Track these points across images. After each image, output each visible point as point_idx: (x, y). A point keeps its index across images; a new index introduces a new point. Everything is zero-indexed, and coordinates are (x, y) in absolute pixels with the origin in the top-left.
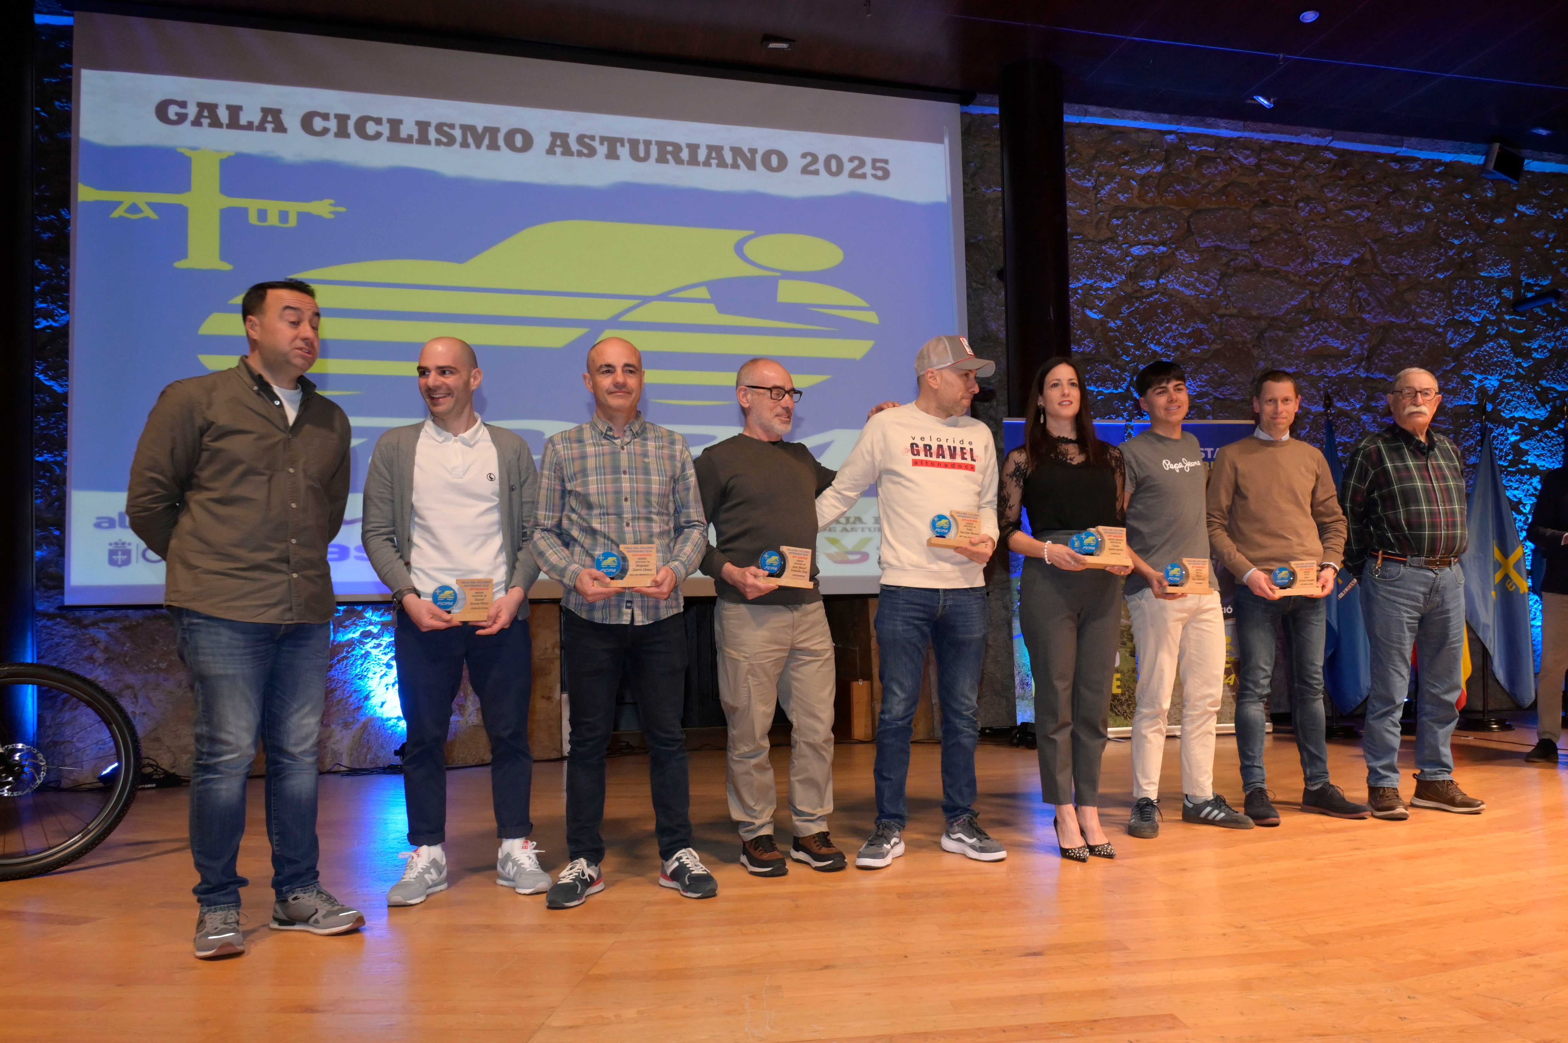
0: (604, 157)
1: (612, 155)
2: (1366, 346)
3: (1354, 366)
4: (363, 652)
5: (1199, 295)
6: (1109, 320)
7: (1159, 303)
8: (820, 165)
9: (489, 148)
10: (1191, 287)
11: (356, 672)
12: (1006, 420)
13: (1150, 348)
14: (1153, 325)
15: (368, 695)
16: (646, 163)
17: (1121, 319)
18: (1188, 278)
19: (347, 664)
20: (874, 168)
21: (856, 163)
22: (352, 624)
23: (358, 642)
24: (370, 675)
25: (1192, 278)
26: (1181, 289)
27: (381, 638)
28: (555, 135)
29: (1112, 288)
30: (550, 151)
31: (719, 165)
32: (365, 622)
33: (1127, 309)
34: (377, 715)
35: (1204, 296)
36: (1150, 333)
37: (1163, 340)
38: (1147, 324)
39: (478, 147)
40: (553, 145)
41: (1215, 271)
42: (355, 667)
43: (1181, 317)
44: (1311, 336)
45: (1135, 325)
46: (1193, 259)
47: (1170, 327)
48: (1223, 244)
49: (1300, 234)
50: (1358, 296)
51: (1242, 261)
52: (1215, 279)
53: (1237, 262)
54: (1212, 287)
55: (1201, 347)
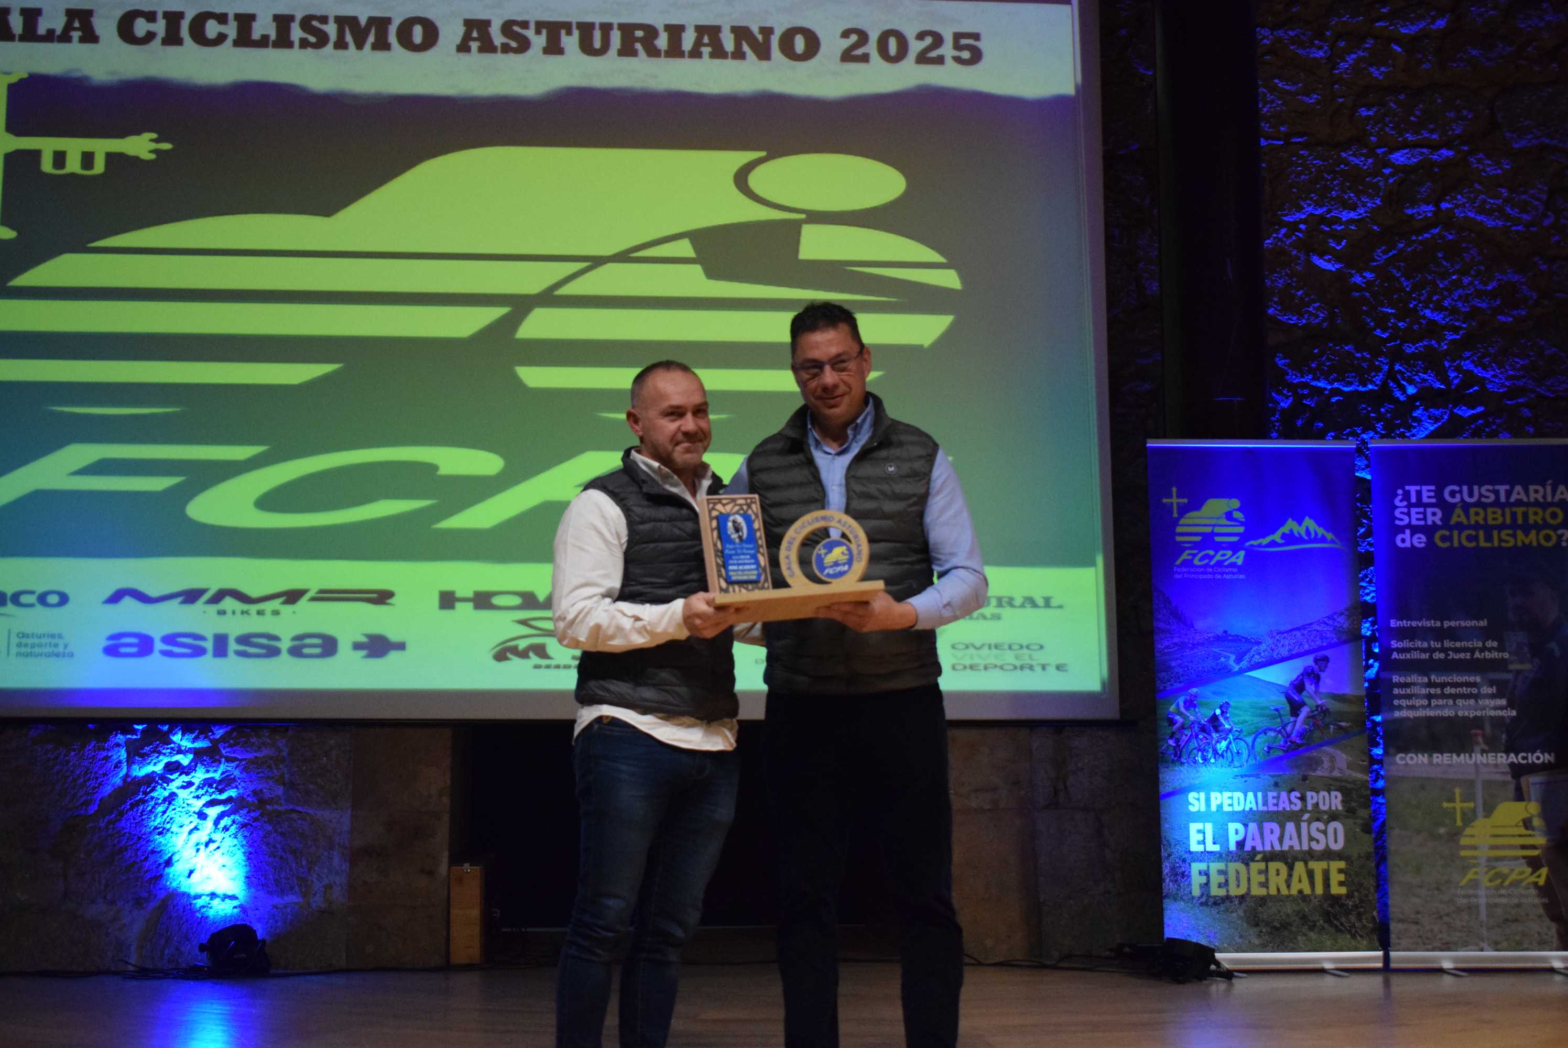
0: (541, 53)
1: (554, 48)
4: (166, 794)
5: (1511, 226)
6: (1353, 272)
7: (1440, 241)
8: (871, 48)
9: (375, 47)
10: (1496, 213)
11: (156, 823)
12: (1152, 443)
13: (1424, 317)
14: (1430, 278)
15: (170, 858)
16: (604, 57)
17: (1372, 272)
18: (1491, 199)
19: (143, 811)
20: (957, 47)
21: (929, 40)
22: (154, 752)
23: (160, 779)
24: (174, 828)
25: (1498, 198)
26: (1479, 218)
27: (193, 774)
28: (470, 24)
29: (1357, 220)
30: (463, 48)
31: (713, 55)
32: (172, 749)
33: (1385, 252)
34: (183, 889)
35: (1519, 228)
36: (1424, 292)
37: (1446, 303)
38: (1419, 276)
39: (360, 46)
40: (467, 38)
41: (1539, 186)
42: (155, 816)
43: (1479, 263)
45: (1397, 279)
46: (1500, 168)
47: (1459, 280)
48: (1554, 142)
52: (1539, 200)
54: (1534, 212)
55: (1515, 312)
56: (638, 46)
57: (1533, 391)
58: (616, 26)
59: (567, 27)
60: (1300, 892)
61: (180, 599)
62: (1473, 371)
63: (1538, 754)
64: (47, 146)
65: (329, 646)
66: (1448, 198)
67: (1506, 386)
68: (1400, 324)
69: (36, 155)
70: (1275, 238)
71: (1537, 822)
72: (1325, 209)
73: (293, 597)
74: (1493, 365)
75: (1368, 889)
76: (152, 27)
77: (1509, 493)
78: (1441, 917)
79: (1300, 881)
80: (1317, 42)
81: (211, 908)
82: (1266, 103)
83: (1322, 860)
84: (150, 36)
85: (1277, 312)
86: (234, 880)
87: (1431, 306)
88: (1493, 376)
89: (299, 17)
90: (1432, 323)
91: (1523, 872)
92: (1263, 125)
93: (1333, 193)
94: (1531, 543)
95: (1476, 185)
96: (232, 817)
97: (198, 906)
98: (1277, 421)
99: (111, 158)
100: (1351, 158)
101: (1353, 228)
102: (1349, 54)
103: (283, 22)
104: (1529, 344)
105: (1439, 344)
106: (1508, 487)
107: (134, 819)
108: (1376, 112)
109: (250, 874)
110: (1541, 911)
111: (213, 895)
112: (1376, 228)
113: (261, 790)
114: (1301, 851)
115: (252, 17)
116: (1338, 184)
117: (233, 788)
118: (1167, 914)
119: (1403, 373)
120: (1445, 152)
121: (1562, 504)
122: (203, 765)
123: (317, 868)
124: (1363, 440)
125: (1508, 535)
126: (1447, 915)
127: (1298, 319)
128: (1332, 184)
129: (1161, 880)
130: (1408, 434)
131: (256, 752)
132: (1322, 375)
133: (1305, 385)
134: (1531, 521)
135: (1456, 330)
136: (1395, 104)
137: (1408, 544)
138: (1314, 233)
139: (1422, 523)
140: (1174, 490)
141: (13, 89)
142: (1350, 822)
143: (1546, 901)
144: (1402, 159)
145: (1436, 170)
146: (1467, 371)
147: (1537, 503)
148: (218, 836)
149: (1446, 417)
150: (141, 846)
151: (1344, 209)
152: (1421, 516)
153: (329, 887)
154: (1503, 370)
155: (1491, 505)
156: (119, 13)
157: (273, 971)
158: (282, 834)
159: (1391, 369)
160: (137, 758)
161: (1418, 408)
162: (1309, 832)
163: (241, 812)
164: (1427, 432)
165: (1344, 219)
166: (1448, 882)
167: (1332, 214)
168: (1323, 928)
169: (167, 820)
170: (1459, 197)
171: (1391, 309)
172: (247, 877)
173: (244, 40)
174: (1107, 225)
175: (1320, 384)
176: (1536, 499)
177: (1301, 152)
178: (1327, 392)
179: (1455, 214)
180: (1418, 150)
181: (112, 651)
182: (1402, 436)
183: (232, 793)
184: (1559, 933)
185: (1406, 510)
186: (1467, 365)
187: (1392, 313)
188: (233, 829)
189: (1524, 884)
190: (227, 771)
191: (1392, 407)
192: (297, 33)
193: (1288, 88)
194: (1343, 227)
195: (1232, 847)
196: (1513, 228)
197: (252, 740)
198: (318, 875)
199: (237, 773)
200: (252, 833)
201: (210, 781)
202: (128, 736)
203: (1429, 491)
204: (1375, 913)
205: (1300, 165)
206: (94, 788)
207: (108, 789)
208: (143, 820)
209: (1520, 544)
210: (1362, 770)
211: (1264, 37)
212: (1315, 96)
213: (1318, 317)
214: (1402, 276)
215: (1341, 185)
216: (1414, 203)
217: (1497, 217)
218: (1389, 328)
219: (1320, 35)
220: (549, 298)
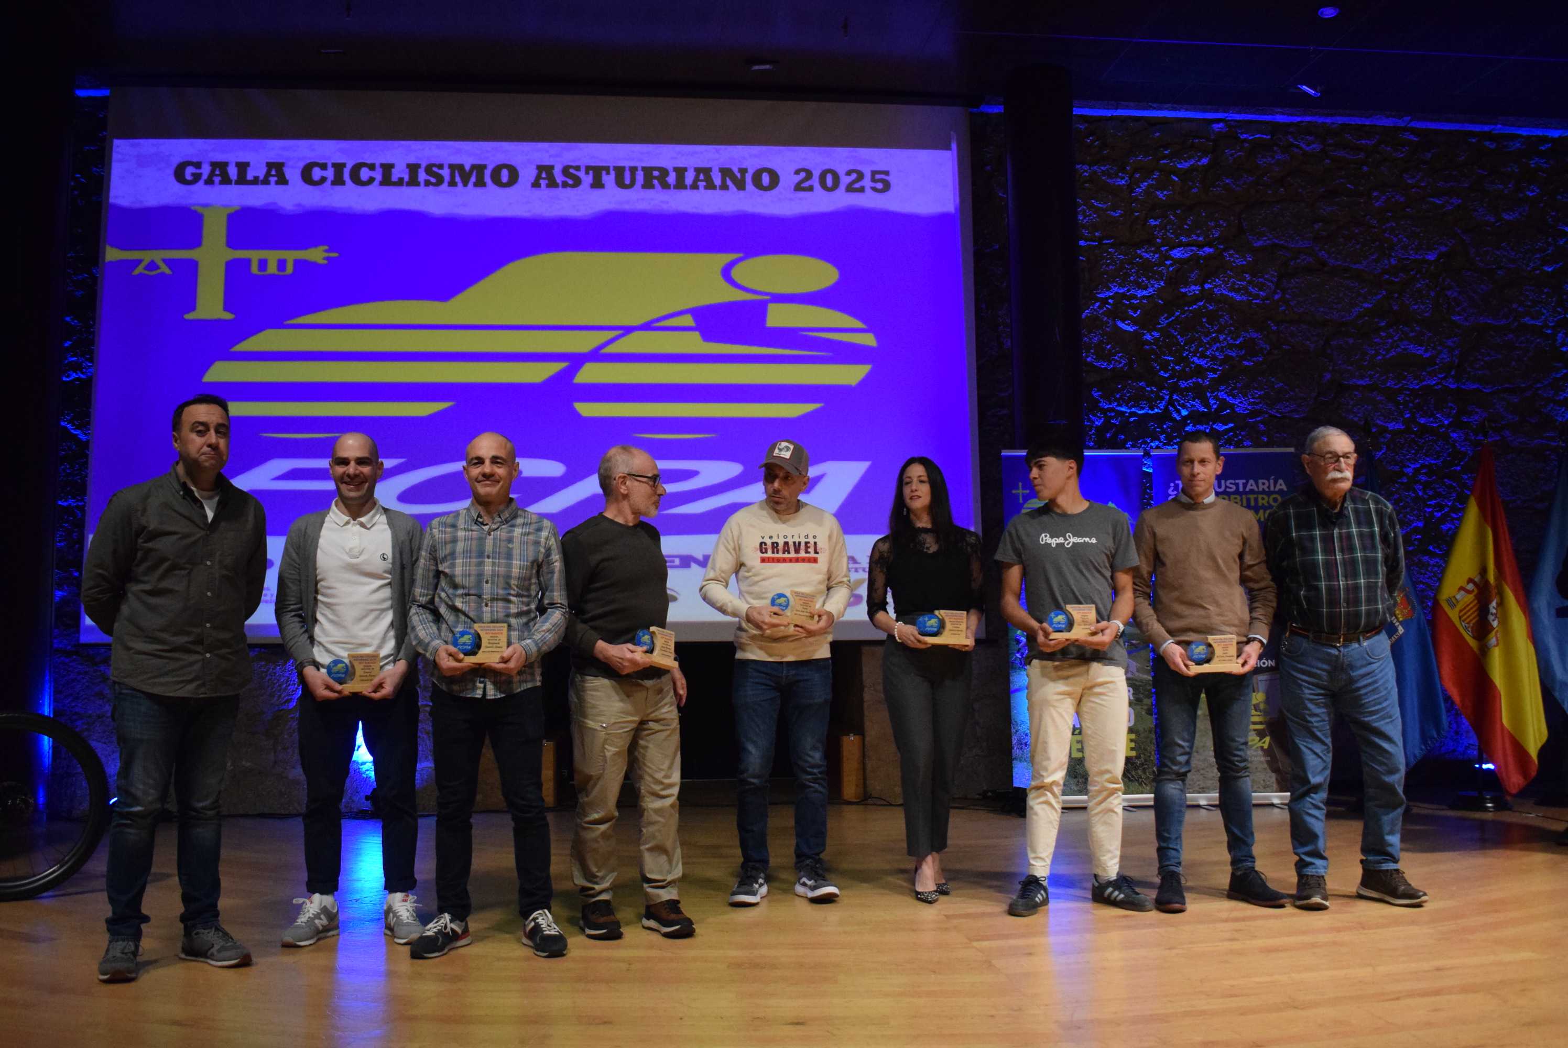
0: (589, 186)
1: (597, 184)
2: (1456, 352)
3: (1440, 376)
5: (1252, 300)
6: (1145, 332)
7: (1204, 310)
8: (815, 181)
9: (475, 185)
10: (1242, 291)
12: (1005, 453)
13: (1193, 362)
14: (1197, 335)
16: (632, 189)
17: (1158, 332)
18: (1239, 281)
20: (873, 180)
21: (854, 176)
25: (1243, 281)
26: (1230, 294)
28: (540, 168)
29: (1150, 296)
30: (536, 185)
31: (706, 188)
33: (1166, 318)
35: (1259, 301)
36: (1193, 345)
37: (1208, 353)
38: (1190, 334)
39: (465, 184)
40: (538, 177)
41: (1272, 272)
43: (1231, 324)
44: (1388, 342)
45: (1175, 337)
46: (1245, 260)
47: (1217, 337)
48: (1282, 242)
49: (1375, 227)
50: (1446, 295)
51: (1305, 259)
52: (1272, 282)
53: (1298, 261)
54: (1268, 290)
55: (1255, 359)
56: (656, 182)
57: (1267, 413)
58: (640, 169)
59: (607, 169)
62: (1226, 399)
63: (1264, 661)
64: (254, 256)
66: (1209, 281)
67: (1249, 409)
68: (1177, 367)
69: (248, 262)
70: (1093, 309)
71: (1262, 706)
72: (1126, 289)
74: (1240, 395)
75: (1150, 753)
76: (324, 174)
77: (1245, 485)
78: (1199, 771)
80: (1120, 174)
82: (1085, 217)
84: (323, 180)
85: (1093, 360)
87: (1198, 355)
88: (1240, 403)
89: (423, 165)
90: (1199, 366)
91: (1254, 740)
92: (1082, 231)
93: (1132, 278)
95: (1229, 272)
98: (1093, 435)
99: (297, 263)
100: (1144, 254)
101: (1145, 301)
102: (1142, 182)
103: (413, 169)
104: (1264, 380)
105: (1203, 381)
106: (1244, 481)
108: (1160, 223)
110: (1266, 766)
112: (1160, 301)
115: (392, 166)
116: (1135, 272)
118: (1015, 770)
119: (1179, 401)
120: (1208, 250)
121: (1281, 492)
124: (1151, 447)
126: (1203, 769)
127: (1108, 364)
128: (1131, 271)
129: (1012, 748)
132: (1123, 403)
133: (1112, 410)
134: (1260, 504)
135: (1215, 371)
136: (1174, 216)
138: (1119, 305)
140: (1020, 484)
141: (231, 218)
142: (1138, 707)
143: (1269, 759)
144: (1179, 254)
145: (1202, 261)
146: (1223, 399)
147: (1263, 492)
149: (1208, 431)
151: (1139, 289)
154: (1246, 398)
155: (1234, 493)
156: (301, 164)
159: (1171, 397)
161: (1188, 424)
165: (1139, 296)
166: (1204, 747)
167: (1131, 292)
170: (1217, 280)
171: (1172, 357)
173: (386, 181)
175: (1123, 409)
176: (1263, 489)
177: (1110, 250)
178: (1127, 414)
179: (1214, 292)
180: (1189, 248)
184: (1277, 779)
186: (1221, 395)
187: (1171, 360)
189: (1254, 748)
191: (1171, 424)
192: (422, 176)
193: (1101, 205)
194: (1138, 301)
196: (1254, 301)
204: (1155, 769)
205: (1109, 259)
206: (293, 691)
210: (1147, 672)
211: (1084, 171)
212: (1119, 211)
213: (1121, 363)
214: (1178, 334)
215: (1137, 272)
216: (1186, 284)
217: (1243, 294)
218: (1170, 370)
219: (1123, 169)
220: (596, 356)
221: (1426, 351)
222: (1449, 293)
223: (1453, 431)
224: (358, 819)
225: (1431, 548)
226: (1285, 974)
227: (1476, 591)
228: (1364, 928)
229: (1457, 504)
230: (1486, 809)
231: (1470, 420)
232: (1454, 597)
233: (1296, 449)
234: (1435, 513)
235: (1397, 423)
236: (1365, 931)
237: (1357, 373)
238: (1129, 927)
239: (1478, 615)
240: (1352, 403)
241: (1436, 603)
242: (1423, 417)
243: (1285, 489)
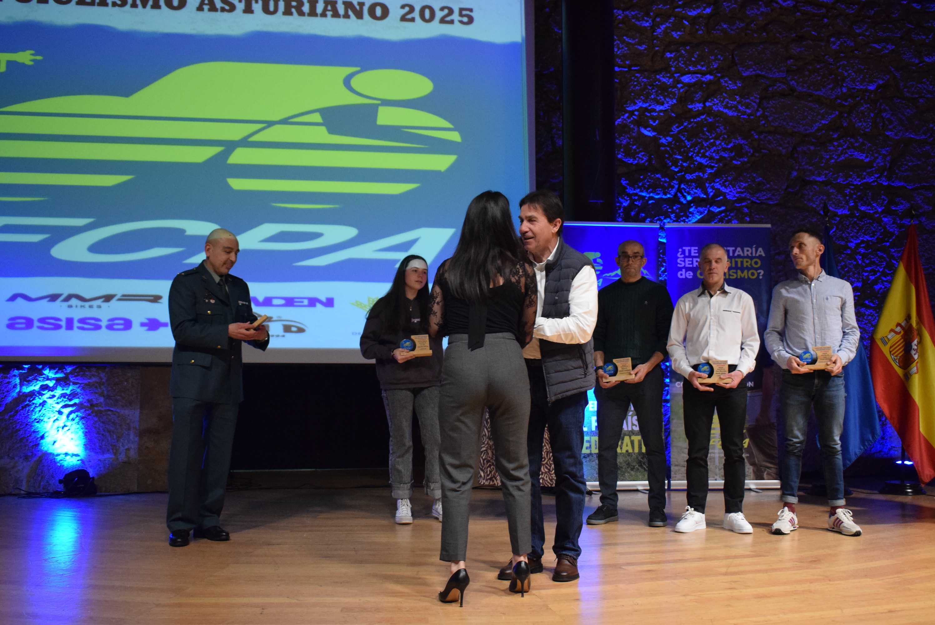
0: (241, 12)
1: (248, 10)
2: (889, 158)
3: (876, 176)
4: (41, 401)
5: (741, 115)
6: (661, 137)
7: (705, 122)
8: (416, 14)
9: (153, 7)
10: (734, 109)
11: (35, 417)
13: (696, 161)
14: (699, 141)
15: (43, 435)
16: (275, 15)
17: (671, 136)
18: (732, 101)
19: (29, 410)
20: (461, 15)
21: (446, 11)
22: (34, 379)
23: (38, 394)
24: (45, 419)
25: (735, 100)
26: (725, 111)
27: (55, 391)
29: (665, 111)
30: (200, 9)
31: (333, 16)
32: (44, 378)
33: (678, 127)
34: (50, 451)
35: (745, 116)
36: (696, 148)
37: (707, 154)
38: (694, 140)
39: (144, 6)
40: (202, 3)
41: (755, 95)
42: (35, 413)
43: (724, 134)
44: (839, 150)
45: (683, 141)
46: (736, 86)
47: (714, 142)
48: (763, 73)
49: (831, 64)
50: (882, 116)
51: (780, 86)
52: (755, 102)
53: (775, 87)
54: (752, 109)
55: (741, 159)
56: (293, 10)
57: (749, 199)
60: (627, 451)
61: (48, 299)
62: (719, 189)
65: (127, 324)
66: (710, 100)
67: (736, 197)
68: (684, 164)
70: (623, 118)
72: (648, 104)
73: (108, 298)
74: (730, 186)
77: (734, 252)
79: (627, 446)
80: (646, 18)
81: (65, 461)
82: (619, 49)
83: (638, 435)
85: (623, 157)
86: (77, 446)
87: (700, 155)
88: (730, 191)
90: (700, 163)
92: (617, 60)
93: (652, 96)
94: (744, 276)
95: (724, 94)
96: (76, 413)
97: (58, 460)
98: (621, 213)
99: (9, 63)
100: (662, 78)
101: (662, 114)
102: (662, 24)
104: (748, 175)
105: (704, 175)
106: (734, 248)
107: (24, 414)
108: (674, 55)
109: (86, 443)
111: (66, 454)
112: (673, 114)
113: (92, 400)
114: (628, 430)
116: (655, 92)
117: (77, 398)
119: (685, 189)
120: (709, 77)
121: (760, 257)
122: (60, 386)
123: (121, 440)
124: (664, 223)
125: (733, 272)
127: (633, 160)
128: (651, 91)
130: (687, 220)
131: (89, 379)
132: (644, 189)
133: (636, 194)
134: (745, 266)
135: (712, 168)
136: (685, 51)
137: (683, 277)
138: (642, 116)
139: (691, 266)
143: (748, 455)
145: (704, 86)
146: (717, 188)
147: (747, 257)
148: (69, 423)
149: (706, 212)
150: (28, 428)
151: (658, 104)
152: (691, 262)
153: (128, 449)
154: (735, 188)
157: (98, 494)
158: (103, 422)
159: (679, 186)
160: (25, 383)
161: (692, 207)
162: (632, 421)
163: (81, 411)
164: (696, 220)
165: (657, 110)
167: (652, 107)
168: (638, 469)
169: (42, 415)
170: (715, 100)
171: (681, 156)
172: (84, 445)
173: (81, 2)
174: (537, 110)
175: (644, 194)
176: (748, 255)
177: (637, 75)
178: (647, 198)
179: (713, 108)
180: (694, 76)
181: (11, 326)
182: (684, 221)
183: (76, 401)
184: (753, 471)
185: (683, 259)
186: (717, 186)
187: (680, 159)
188: (77, 420)
190: (73, 390)
191: (679, 206)
193: (630, 41)
194: (657, 114)
195: (594, 429)
196: (742, 117)
197: (87, 373)
198: (122, 443)
199: (78, 390)
200: (87, 422)
201: (64, 395)
202: (21, 371)
203: (695, 250)
205: (635, 81)
206: (2, 398)
207: (9, 399)
208: (29, 415)
209: (739, 277)
211: (619, 15)
212: (644, 46)
213: (642, 159)
214: (685, 140)
215: (656, 92)
216: (692, 102)
217: (734, 111)
218: (678, 166)
219: (647, 14)
220: (245, 142)
221: (867, 157)
222: (884, 114)
223: (884, 217)
224: (52, 498)
225: (867, 302)
226: (775, 615)
227: (902, 333)
228: (830, 580)
229: (886, 270)
230: (906, 494)
231: (897, 209)
232: (886, 337)
233: (773, 225)
234: (870, 277)
235: (844, 209)
236: (831, 583)
237: (816, 172)
238: (652, 579)
239: (904, 350)
240: (811, 194)
241: (872, 340)
242: (864, 206)
243: (764, 255)
